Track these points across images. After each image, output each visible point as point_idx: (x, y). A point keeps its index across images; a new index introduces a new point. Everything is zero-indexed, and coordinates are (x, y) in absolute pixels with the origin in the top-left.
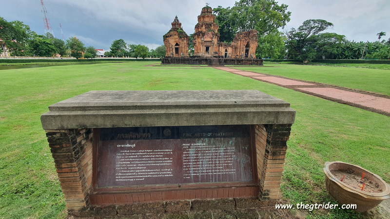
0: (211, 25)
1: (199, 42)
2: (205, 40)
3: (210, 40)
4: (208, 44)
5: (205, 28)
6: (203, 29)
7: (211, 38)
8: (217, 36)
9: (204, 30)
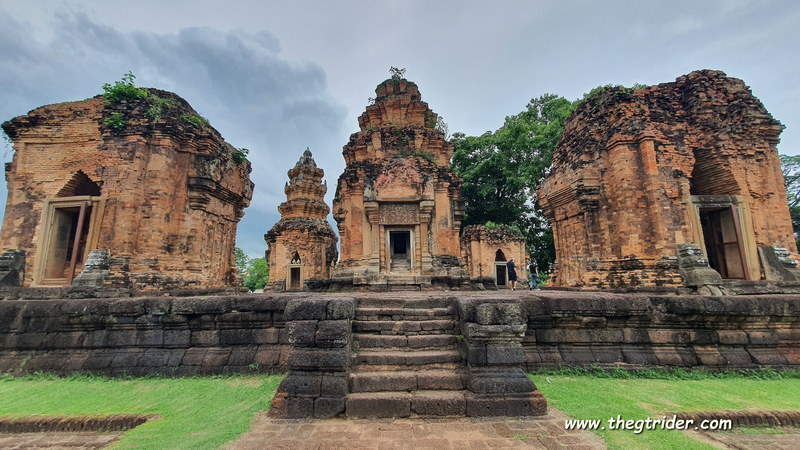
0: (412, 135)
1: (354, 211)
2: (383, 195)
3: (408, 193)
4: (402, 217)
5: (385, 147)
6: (376, 151)
7: (414, 185)
8: (447, 178)
9: (380, 155)
